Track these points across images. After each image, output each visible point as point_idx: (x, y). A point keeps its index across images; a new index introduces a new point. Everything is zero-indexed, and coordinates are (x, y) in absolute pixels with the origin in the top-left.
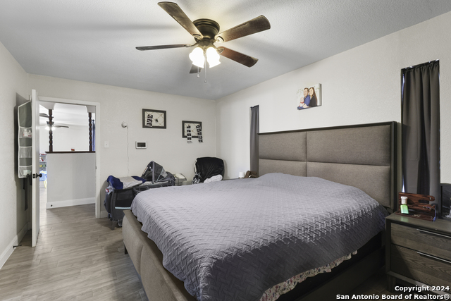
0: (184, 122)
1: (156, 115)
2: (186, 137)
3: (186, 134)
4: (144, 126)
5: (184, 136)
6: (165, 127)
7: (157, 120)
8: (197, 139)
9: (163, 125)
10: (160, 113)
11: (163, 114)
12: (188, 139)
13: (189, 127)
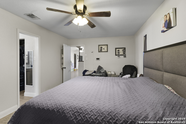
0: (116, 49)
1: (103, 47)
2: (117, 55)
3: (117, 54)
4: (99, 52)
5: (116, 55)
6: (107, 51)
7: (104, 49)
8: (123, 56)
9: (106, 51)
10: (105, 46)
11: (106, 46)
12: (118, 56)
13: (119, 50)
